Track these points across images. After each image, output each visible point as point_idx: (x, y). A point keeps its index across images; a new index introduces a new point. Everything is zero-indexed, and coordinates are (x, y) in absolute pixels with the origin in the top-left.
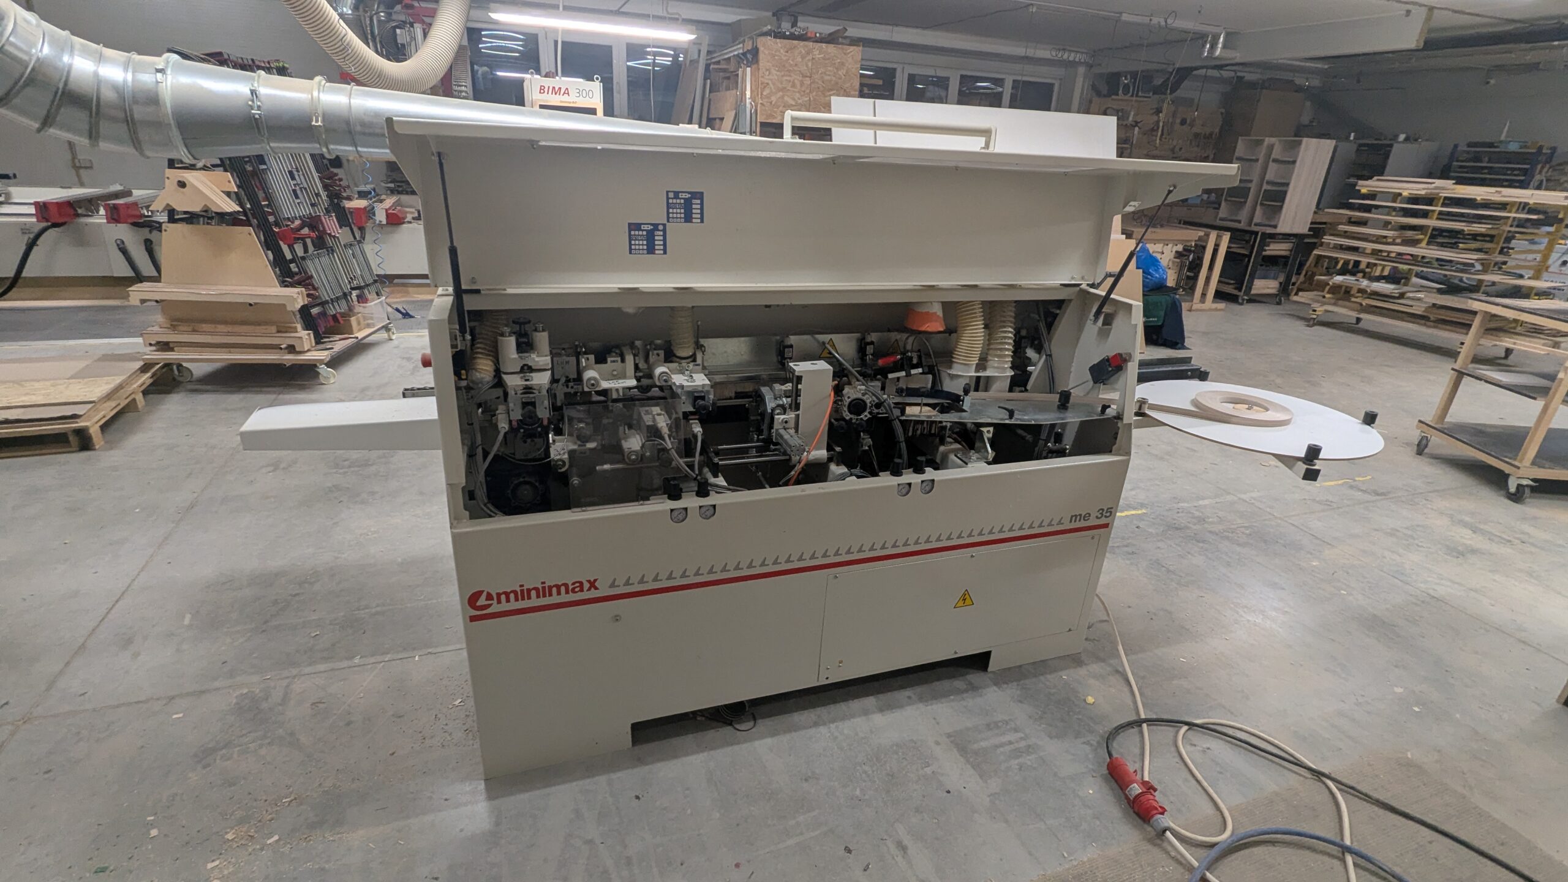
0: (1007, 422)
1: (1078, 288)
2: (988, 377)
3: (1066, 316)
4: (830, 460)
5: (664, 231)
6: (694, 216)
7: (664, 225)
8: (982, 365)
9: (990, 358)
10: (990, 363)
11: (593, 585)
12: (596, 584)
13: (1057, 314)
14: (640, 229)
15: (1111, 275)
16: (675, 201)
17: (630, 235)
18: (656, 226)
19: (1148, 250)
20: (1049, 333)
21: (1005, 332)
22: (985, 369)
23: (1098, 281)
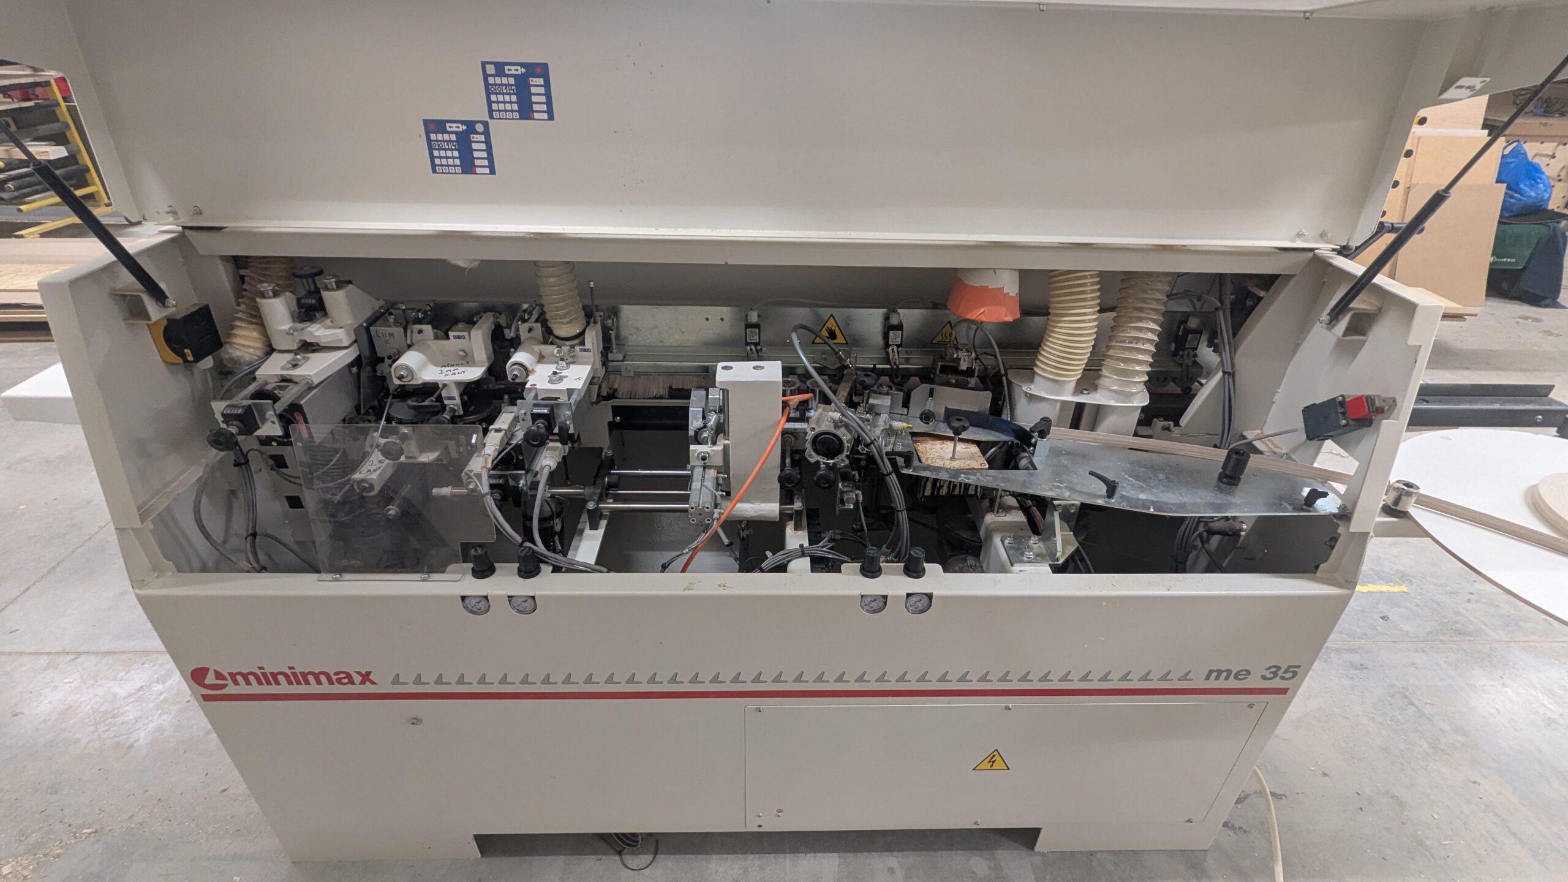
0: (1100, 502)
1: (1311, 254)
2: (1099, 406)
3: (1277, 303)
4: (785, 517)
5: (486, 133)
6: (536, 107)
7: (485, 124)
8: (1090, 378)
9: (1104, 372)
10: (1103, 382)
11: (366, 677)
12: (371, 677)
13: (1260, 299)
14: (444, 131)
15: (1393, 229)
16: (498, 80)
17: (429, 140)
18: (471, 125)
19: (1525, 154)
20: (1234, 335)
21: (1140, 329)
22: (1095, 388)
23: (1355, 243)
